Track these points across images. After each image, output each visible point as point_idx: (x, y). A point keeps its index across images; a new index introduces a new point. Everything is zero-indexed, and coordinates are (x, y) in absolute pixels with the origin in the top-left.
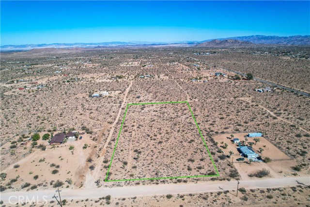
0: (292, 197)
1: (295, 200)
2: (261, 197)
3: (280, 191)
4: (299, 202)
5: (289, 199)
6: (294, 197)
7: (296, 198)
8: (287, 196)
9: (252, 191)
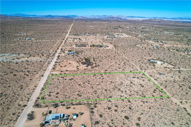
0: (7, 123)
1: (4, 124)
2: (16, 111)
3: (14, 121)
4: (2, 125)
5: (7, 121)
6: (6, 124)
7: (5, 125)
8: (9, 122)
9: (22, 110)
